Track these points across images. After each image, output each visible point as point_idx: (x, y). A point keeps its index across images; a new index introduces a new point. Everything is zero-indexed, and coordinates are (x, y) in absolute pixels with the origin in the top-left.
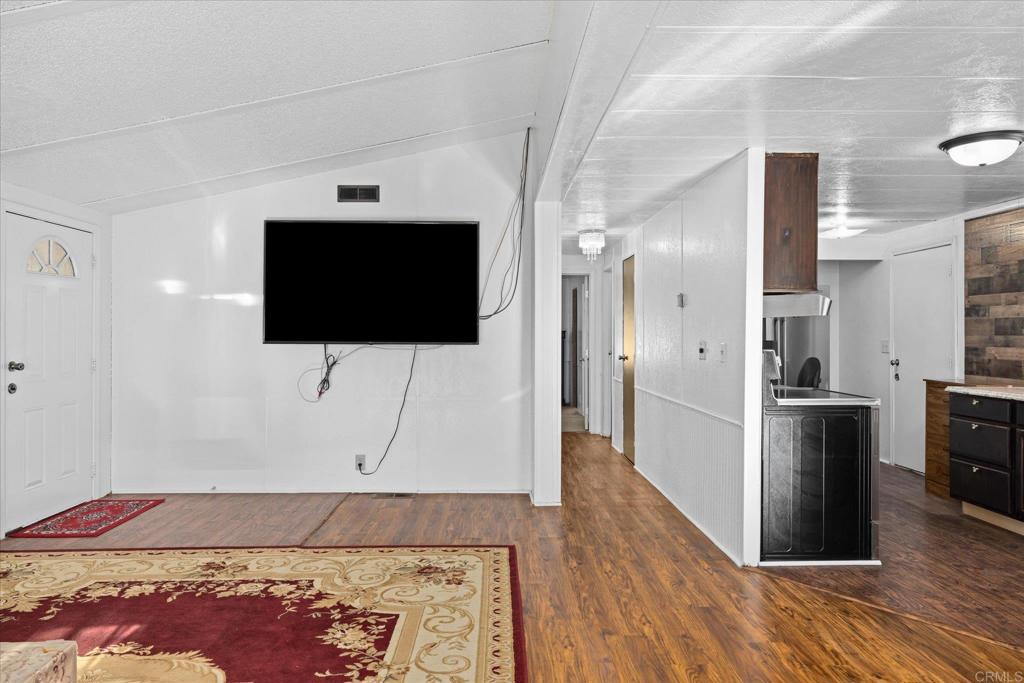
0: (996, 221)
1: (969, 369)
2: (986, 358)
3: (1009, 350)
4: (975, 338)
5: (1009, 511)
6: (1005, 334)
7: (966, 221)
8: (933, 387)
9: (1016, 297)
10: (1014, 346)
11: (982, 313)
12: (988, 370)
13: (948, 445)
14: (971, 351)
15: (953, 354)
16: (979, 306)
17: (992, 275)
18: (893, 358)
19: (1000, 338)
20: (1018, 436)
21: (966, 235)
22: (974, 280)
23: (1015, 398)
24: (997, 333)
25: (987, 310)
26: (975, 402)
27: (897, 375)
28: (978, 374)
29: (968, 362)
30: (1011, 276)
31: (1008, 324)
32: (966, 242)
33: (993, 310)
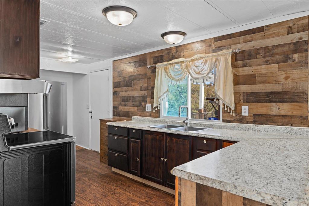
0: (122, 62)
1: (114, 114)
2: (119, 110)
3: (126, 107)
4: (116, 103)
5: (127, 170)
6: (125, 102)
7: (113, 61)
8: (103, 122)
9: (128, 89)
10: (127, 106)
11: (118, 94)
12: (120, 115)
13: (107, 144)
14: (114, 108)
15: (109, 109)
16: (117, 92)
17: (121, 81)
18: (90, 110)
19: (123, 103)
20: (130, 141)
21: (113, 66)
22: (116, 82)
23: (129, 127)
24: (122, 101)
25: (119, 93)
26: (116, 129)
27: (91, 117)
28: (116, 116)
29: (114, 112)
30: (126, 81)
31: (126, 98)
32: (113, 68)
33: (121, 93)
